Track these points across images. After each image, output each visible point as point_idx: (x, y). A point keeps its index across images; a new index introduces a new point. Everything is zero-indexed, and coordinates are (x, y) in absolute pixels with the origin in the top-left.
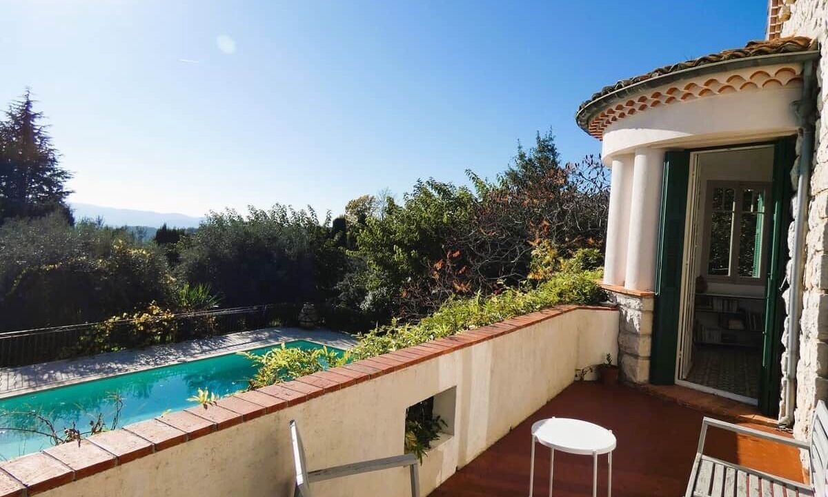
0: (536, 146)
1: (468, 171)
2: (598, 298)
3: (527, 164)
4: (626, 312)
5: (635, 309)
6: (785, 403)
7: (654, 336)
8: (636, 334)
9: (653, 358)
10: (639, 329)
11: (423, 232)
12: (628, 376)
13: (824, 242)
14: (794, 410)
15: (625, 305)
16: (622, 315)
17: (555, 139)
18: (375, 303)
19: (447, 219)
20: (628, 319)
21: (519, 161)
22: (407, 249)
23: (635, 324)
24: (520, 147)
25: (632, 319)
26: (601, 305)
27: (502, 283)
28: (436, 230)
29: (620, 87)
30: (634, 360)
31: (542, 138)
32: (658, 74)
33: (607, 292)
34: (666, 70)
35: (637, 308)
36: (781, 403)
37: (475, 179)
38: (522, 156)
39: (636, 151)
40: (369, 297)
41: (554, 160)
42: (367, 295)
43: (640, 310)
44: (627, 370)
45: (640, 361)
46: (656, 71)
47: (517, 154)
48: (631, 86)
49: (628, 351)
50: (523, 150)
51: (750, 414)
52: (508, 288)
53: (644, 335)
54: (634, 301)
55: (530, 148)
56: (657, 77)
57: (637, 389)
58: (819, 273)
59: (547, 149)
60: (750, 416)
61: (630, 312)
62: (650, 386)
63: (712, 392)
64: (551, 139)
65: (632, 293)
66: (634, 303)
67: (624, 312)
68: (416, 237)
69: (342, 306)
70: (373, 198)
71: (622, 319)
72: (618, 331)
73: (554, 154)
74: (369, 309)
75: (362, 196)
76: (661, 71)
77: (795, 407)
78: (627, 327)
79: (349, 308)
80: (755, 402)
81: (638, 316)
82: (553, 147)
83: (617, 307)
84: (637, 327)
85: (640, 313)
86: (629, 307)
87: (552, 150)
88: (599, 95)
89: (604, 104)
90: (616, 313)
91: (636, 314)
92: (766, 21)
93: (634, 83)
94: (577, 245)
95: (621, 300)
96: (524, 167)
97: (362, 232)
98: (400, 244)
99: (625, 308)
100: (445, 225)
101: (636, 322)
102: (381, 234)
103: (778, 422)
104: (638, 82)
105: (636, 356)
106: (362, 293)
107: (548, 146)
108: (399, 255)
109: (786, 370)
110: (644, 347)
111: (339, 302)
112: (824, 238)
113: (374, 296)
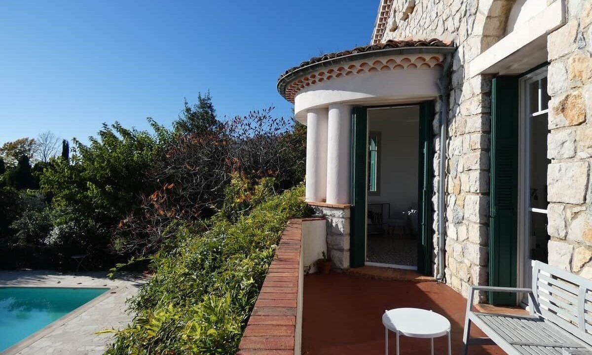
0: (198, 103)
1: (149, 119)
2: (309, 212)
3: (193, 117)
4: (332, 220)
5: (339, 217)
6: (438, 265)
7: (352, 234)
8: (341, 234)
9: (351, 250)
10: (343, 231)
11: (113, 169)
12: (337, 265)
13: (480, 164)
14: (444, 269)
15: (331, 215)
16: (329, 221)
17: (212, 99)
18: (62, 236)
19: (137, 158)
20: (334, 224)
21: (186, 114)
22: (100, 185)
23: (339, 227)
24: (186, 103)
25: (337, 225)
26: (312, 217)
27: (214, 207)
28: (127, 167)
29: (326, 58)
30: (341, 253)
31: (202, 97)
32: (357, 52)
33: (314, 207)
34: (362, 50)
35: (341, 216)
36: (435, 266)
37: (155, 125)
38: (188, 110)
39: (330, 107)
40: (56, 231)
41: (212, 115)
42: (52, 230)
43: (343, 217)
44: (336, 261)
45: (344, 253)
46: (356, 50)
47: (185, 108)
48: (335, 58)
49: (335, 247)
50: (189, 106)
51: (419, 276)
52: (219, 210)
53: (346, 235)
54: (338, 212)
55: (194, 104)
56: (356, 54)
57: (344, 272)
58: (478, 183)
59: (206, 105)
60: (420, 278)
61: (334, 220)
62: (352, 269)
63: (388, 266)
64: (209, 99)
65: (337, 207)
66: (339, 213)
67: (330, 221)
68: (106, 174)
69: (21, 243)
70: (33, 140)
71: (329, 225)
72: (326, 234)
73: (212, 110)
74: (55, 242)
75: (20, 139)
76: (359, 50)
77: (445, 266)
78: (333, 230)
79: (31, 245)
80: (415, 268)
81: (342, 221)
82: (211, 105)
83: (324, 217)
84: (342, 230)
85: (343, 220)
86: (334, 216)
87: (210, 107)
88: (308, 63)
89: (311, 70)
90: (324, 221)
91: (339, 221)
92: (372, 31)
93: (338, 56)
94: (261, 175)
95: (326, 212)
96: (189, 118)
97: (47, 171)
98: (93, 180)
99: (330, 218)
100: (136, 163)
101: (340, 226)
102: (69, 172)
103: (435, 278)
104: (342, 56)
105: (342, 250)
106: (46, 229)
107: (207, 103)
108: (93, 190)
109: (438, 245)
110: (346, 244)
111: (16, 241)
112: (480, 161)
113: (61, 230)
